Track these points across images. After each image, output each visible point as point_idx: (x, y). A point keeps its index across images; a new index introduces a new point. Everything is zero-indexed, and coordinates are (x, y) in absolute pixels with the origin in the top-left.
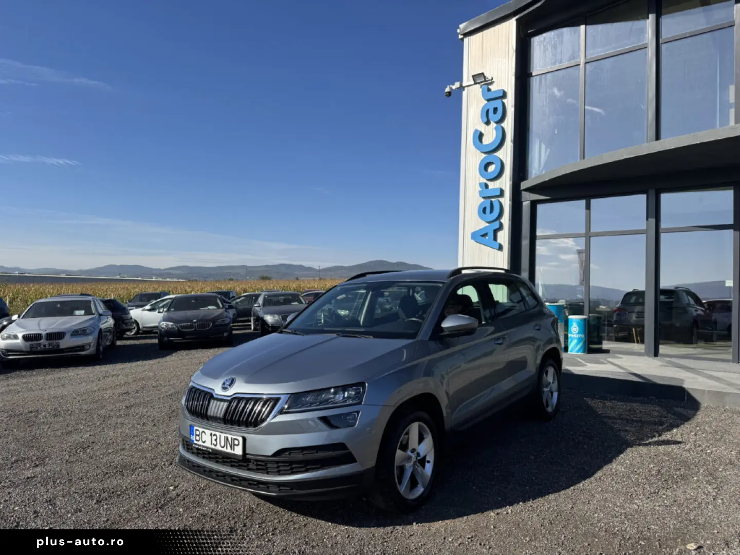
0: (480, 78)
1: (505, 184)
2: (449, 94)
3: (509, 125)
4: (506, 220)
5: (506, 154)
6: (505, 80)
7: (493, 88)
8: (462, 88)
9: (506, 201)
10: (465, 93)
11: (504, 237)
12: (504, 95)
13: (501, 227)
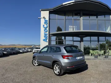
0: (44, 18)
1: (48, 33)
2: (39, 18)
3: (48, 25)
4: (48, 38)
5: (48, 29)
6: (47, 19)
8: (41, 18)
9: (48, 35)
10: (41, 19)
11: (48, 40)
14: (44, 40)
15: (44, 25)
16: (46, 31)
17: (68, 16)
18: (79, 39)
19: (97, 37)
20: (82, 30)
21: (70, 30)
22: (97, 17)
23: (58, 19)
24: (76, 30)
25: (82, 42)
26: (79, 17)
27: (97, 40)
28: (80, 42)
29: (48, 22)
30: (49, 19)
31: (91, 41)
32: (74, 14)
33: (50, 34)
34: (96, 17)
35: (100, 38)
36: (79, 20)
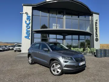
0: (27, 13)
1: (30, 29)
2: (21, 14)
3: (31, 21)
4: (30, 35)
5: (30, 25)
6: (30, 15)
7: (28, 15)
8: (23, 13)
9: (30, 32)
10: (23, 14)
11: (30, 37)
12: (30, 17)
13: (30, 36)
14: (26, 37)
15: (27, 21)
16: (28, 27)
17: (52, 14)
18: (62, 37)
19: (78, 36)
20: (65, 29)
21: (54, 28)
22: (79, 17)
23: (41, 16)
24: (59, 28)
25: (64, 40)
26: (63, 16)
27: (78, 39)
28: (63, 40)
29: (31, 18)
30: (32, 15)
31: (72, 39)
32: (58, 12)
33: (33, 30)
34: (77, 17)
35: (80, 36)
36: (62, 18)
